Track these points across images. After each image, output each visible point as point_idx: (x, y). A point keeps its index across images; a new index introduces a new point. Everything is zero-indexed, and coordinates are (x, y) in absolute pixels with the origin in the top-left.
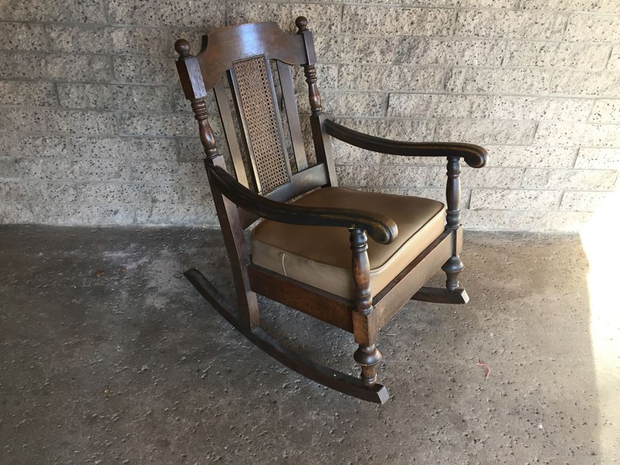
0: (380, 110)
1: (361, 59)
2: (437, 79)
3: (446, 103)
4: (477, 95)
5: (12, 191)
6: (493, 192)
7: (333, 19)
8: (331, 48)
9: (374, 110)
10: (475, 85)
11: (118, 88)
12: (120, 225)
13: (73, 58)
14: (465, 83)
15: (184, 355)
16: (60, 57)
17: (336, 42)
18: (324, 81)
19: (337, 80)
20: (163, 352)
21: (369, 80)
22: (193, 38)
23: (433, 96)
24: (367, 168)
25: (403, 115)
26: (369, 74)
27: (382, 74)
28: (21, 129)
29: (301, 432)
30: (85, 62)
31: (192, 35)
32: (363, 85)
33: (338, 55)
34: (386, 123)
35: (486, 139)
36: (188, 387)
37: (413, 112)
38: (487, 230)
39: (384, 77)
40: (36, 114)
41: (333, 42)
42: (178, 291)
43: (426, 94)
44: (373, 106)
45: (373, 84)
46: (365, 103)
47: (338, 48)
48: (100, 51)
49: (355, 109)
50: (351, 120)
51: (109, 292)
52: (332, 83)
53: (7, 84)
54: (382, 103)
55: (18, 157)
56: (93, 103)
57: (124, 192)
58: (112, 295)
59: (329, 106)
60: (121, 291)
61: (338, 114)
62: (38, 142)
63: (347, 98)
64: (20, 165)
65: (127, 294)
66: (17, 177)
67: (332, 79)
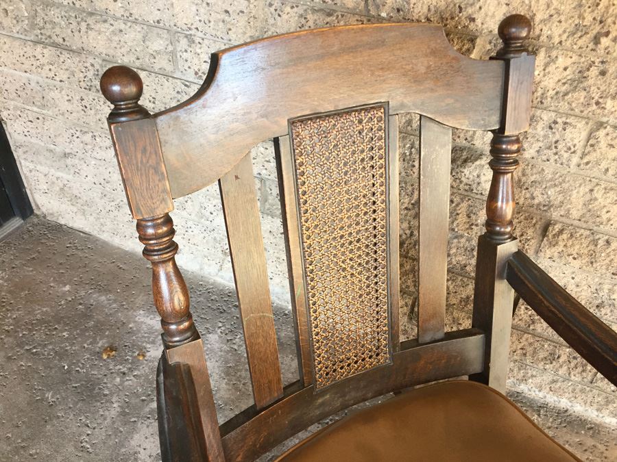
5: (65, 188)
7: (610, 21)
8: (585, 84)
11: (183, 87)
13: (122, 26)
16: (105, 21)
17: (603, 73)
18: (549, 148)
19: (579, 153)
22: (303, 21)
28: (66, 116)
30: (139, 36)
31: (301, 16)
33: (597, 103)
40: (82, 100)
41: (594, 72)
47: (603, 88)
48: (158, 22)
49: (605, 217)
50: (588, 232)
53: (45, 51)
55: (68, 151)
56: (150, 101)
57: (190, 230)
58: (99, 404)
59: (545, 196)
60: (113, 400)
61: (561, 216)
62: (88, 138)
63: (592, 190)
64: (69, 161)
65: (119, 409)
66: (69, 174)
67: (570, 149)
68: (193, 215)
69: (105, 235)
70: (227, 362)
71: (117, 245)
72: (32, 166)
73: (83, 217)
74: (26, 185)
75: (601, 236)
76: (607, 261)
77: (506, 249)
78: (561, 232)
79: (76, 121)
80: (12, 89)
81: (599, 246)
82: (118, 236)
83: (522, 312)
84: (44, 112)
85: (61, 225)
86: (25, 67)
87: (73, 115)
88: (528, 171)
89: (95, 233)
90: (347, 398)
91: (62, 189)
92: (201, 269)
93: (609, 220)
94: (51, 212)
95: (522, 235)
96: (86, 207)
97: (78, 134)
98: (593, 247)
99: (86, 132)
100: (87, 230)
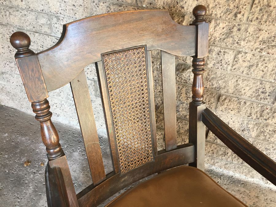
0: (268, 97)
1: (262, 50)
5: (3, 89)
7: (241, 7)
8: (232, 35)
12: (61, 122)
13: (26, 13)
16: (18, 11)
17: (239, 30)
18: (218, 63)
19: (231, 65)
21: (265, 70)
22: (109, 9)
26: (266, 65)
28: (2, 55)
30: (34, 17)
31: (108, 7)
32: (257, 73)
33: (237, 43)
34: (271, 109)
40: (9, 47)
41: (235, 29)
44: (263, 92)
45: (268, 74)
46: (254, 89)
47: (239, 36)
48: (42, 10)
49: (243, 92)
50: (237, 99)
55: (3, 71)
56: (41, 47)
57: (63, 105)
58: (23, 187)
59: (218, 84)
60: (30, 185)
61: (225, 92)
62: (12, 65)
63: (237, 81)
64: (4, 76)
65: (33, 189)
66: (5, 82)
67: (227, 63)
68: (64, 98)
69: (23, 110)
70: (82, 165)
71: (29, 114)
73: (12, 102)
75: (242, 100)
76: (245, 111)
77: (201, 108)
78: (225, 99)
79: (6, 57)
81: (241, 105)
82: (30, 110)
83: (211, 135)
85: (2, 106)
87: (5, 54)
88: (210, 73)
89: (18, 109)
90: (135, 178)
92: (69, 123)
93: (245, 93)
95: (209, 101)
96: (14, 97)
97: (8, 63)
98: (239, 105)
99: (11, 62)
100: (15, 107)
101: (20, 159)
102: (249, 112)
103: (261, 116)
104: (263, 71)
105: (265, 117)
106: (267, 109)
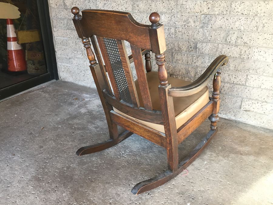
0: (193, 50)
1: (185, 25)
2: (222, 36)
3: (226, 49)
4: (244, 46)
6: (256, 102)
7: (173, 6)
8: (172, 20)
9: (191, 49)
10: (242, 40)
14: (237, 39)
15: (75, 127)
17: (174, 17)
20: (69, 124)
21: (189, 35)
23: (219, 44)
24: (188, 78)
25: (204, 53)
26: (188, 32)
27: (194, 33)
28: (71, 47)
29: (84, 162)
32: (186, 37)
35: (251, 71)
36: (65, 135)
37: (210, 52)
38: (254, 124)
39: (195, 34)
40: (76, 42)
42: (93, 110)
43: (216, 43)
44: (191, 48)
45: (190, 37)
46: (187, 46)
47: (175, 20)
49: (182, 49)
51: (73, 104)
52: (172, 35)
53: (69, 31)
54: (195, 46)
55: (71, 57)
59: (171, 46)
60: (76, 105)
61: (174, 50)
62: (76, 52)
63: (178, 43)
64: (70, 60)
66: (70, 64)
69: (77, 82)
71: (79, 84)
72: (60, 64)
73: (72, 77)
74: (58, 71)
75: (182, 54)
76: (185, 60)
80: (59, 42)
81: (183, 56)
84: (67, 47)
85: (66, 81)
86: (64, 36)
87: (73, 47)
89: (74, 82)
91: (67, 70)
93: (183, 49)
94: (63, 78)
96: (73, 74)
100: (72, 81)
101: (73, 97)
102: (187, 60)
103: (192, 61)
104: (188, 36)
105: (194, 62)
106: (194, 56)
